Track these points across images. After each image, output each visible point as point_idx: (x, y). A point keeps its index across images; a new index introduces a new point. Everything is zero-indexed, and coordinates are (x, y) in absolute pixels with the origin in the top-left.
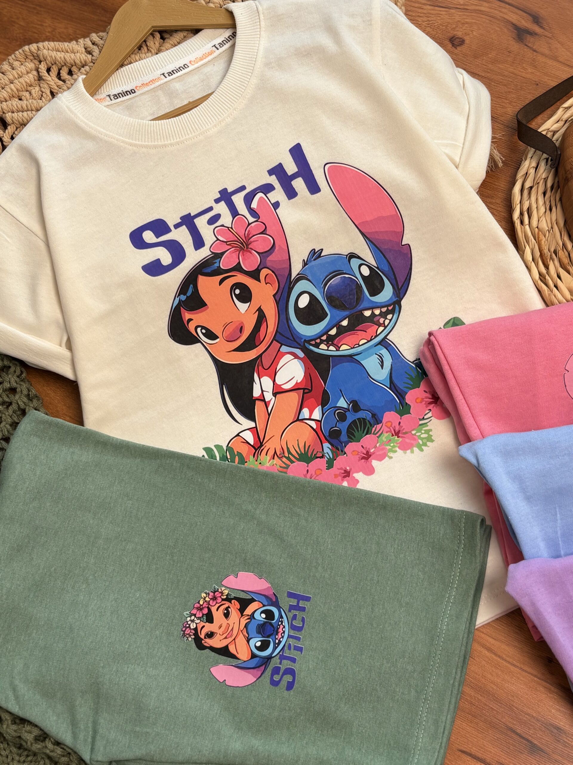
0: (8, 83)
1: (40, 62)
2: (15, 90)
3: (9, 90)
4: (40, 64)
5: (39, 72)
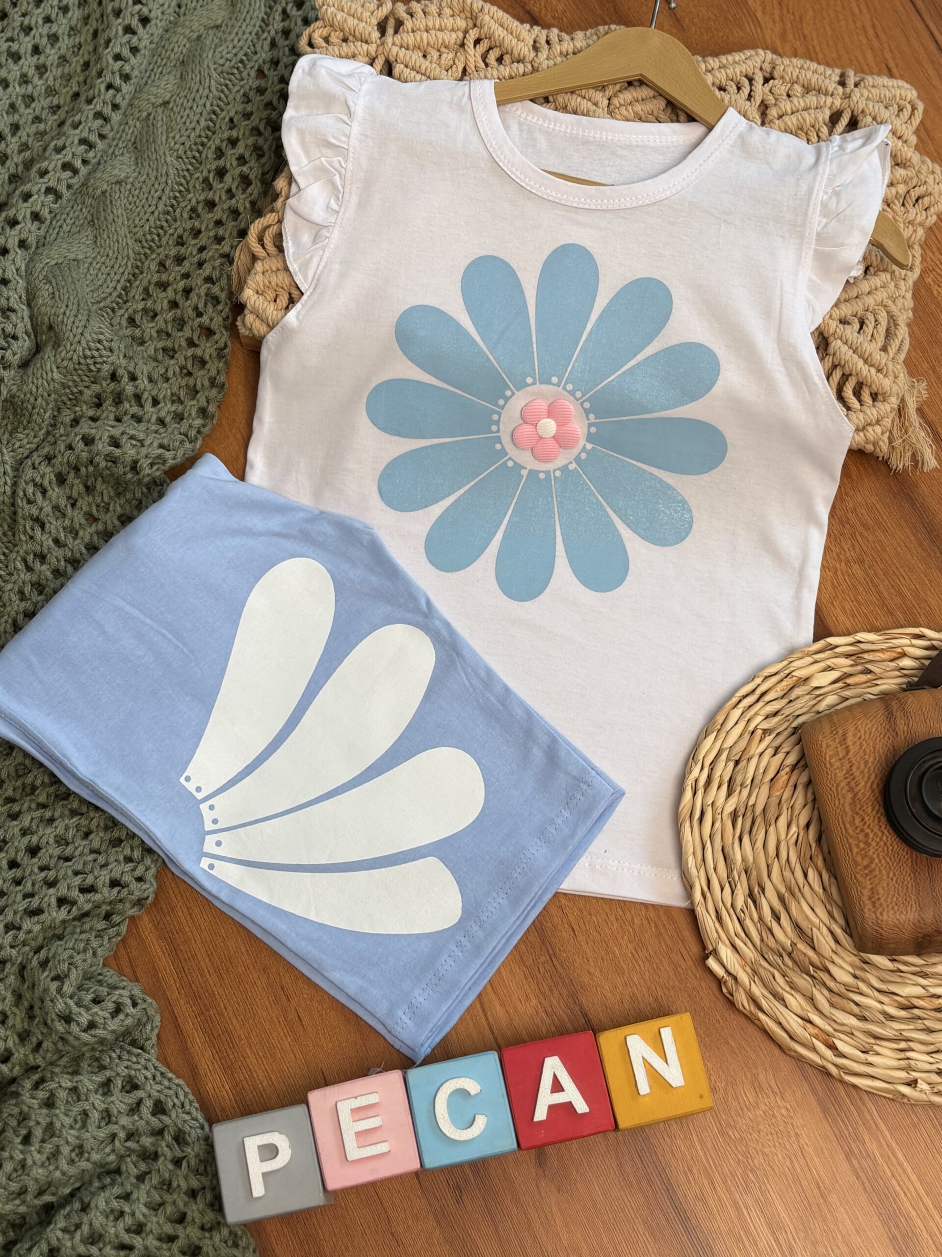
0: (422, 29)
1: (475, 26)
2: (425, 41)
3: (418, 39)
4: (472, 29)
5: (465, 37)
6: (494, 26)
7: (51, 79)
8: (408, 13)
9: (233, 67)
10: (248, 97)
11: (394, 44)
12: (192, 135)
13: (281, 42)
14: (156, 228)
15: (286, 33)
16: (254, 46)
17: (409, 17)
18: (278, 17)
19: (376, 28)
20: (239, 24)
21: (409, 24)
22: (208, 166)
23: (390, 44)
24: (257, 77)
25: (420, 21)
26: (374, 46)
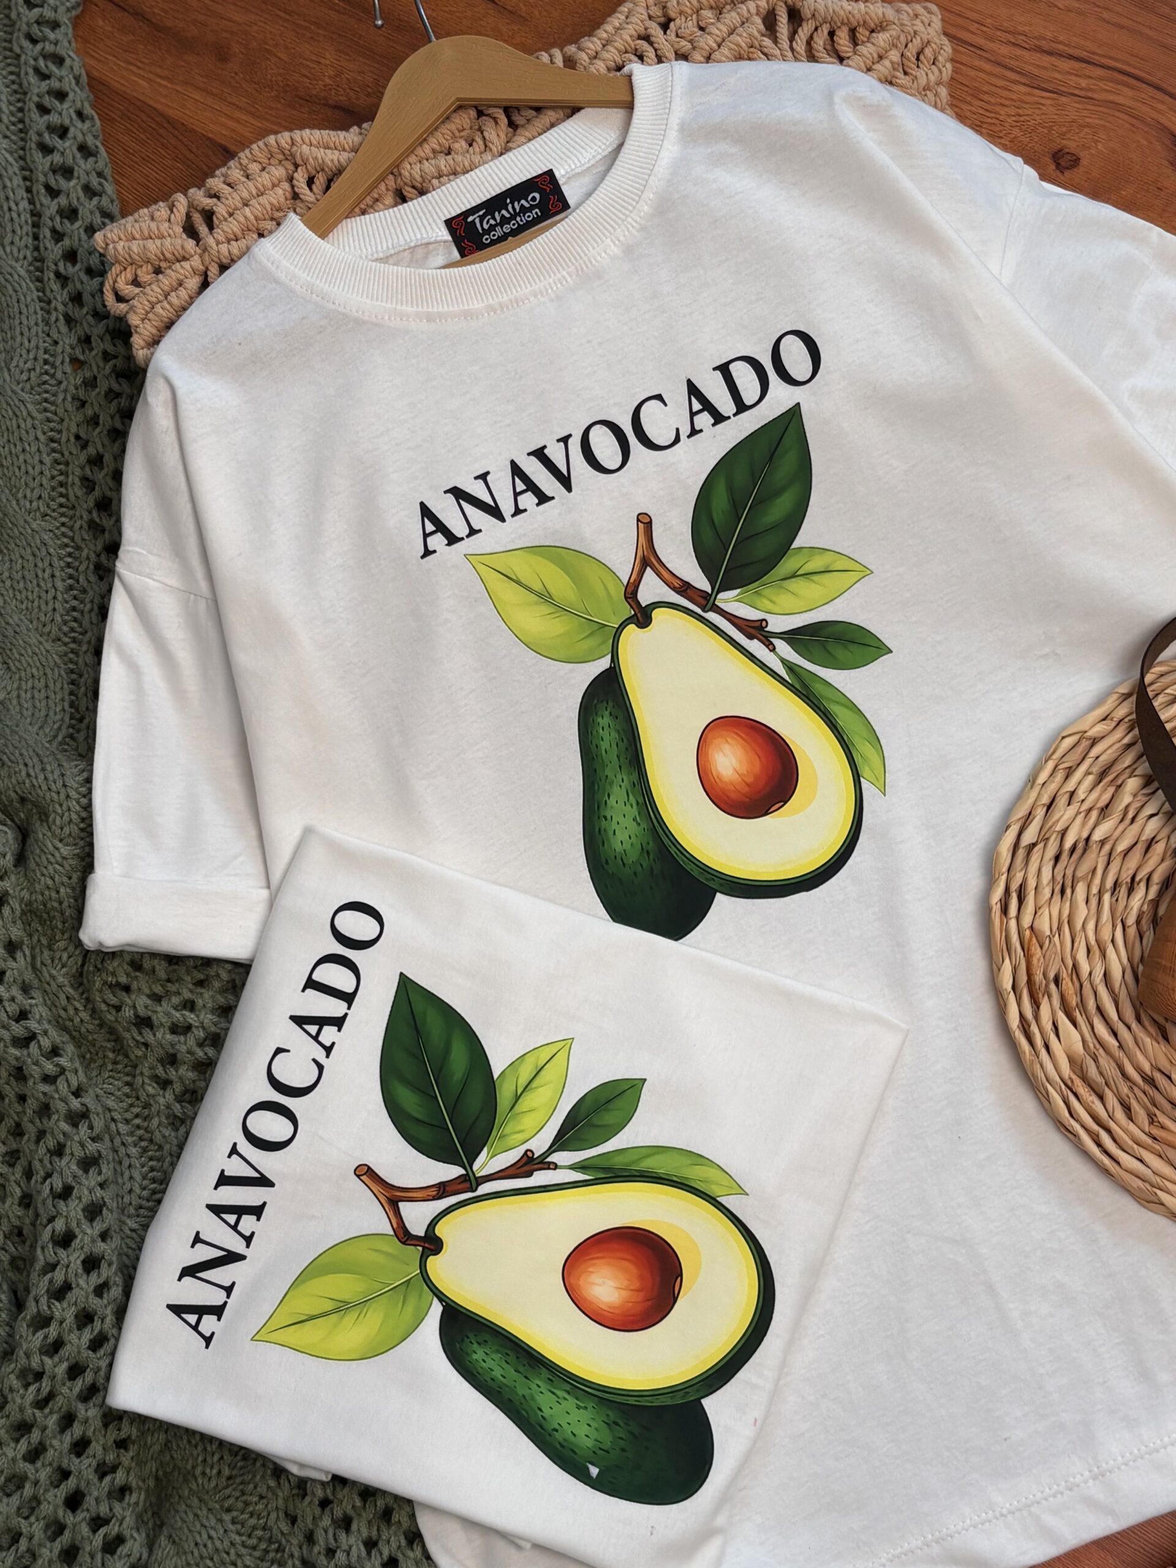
4: (296, 171)
5: (293, 187)
6: (320, 153)
8: (211, 196)
9: (42, 374)
10: (79, 399)
12: (45, 482)
13: (77, 313)
14: (68, 614)
15: (77, 299)
16: (48, 335)
17: (215, 200)
18: (55, 286)
20: (17, 322)
22: (85, 506)
23: (214, 245)
24: (75, 371)
26: (197, 257)
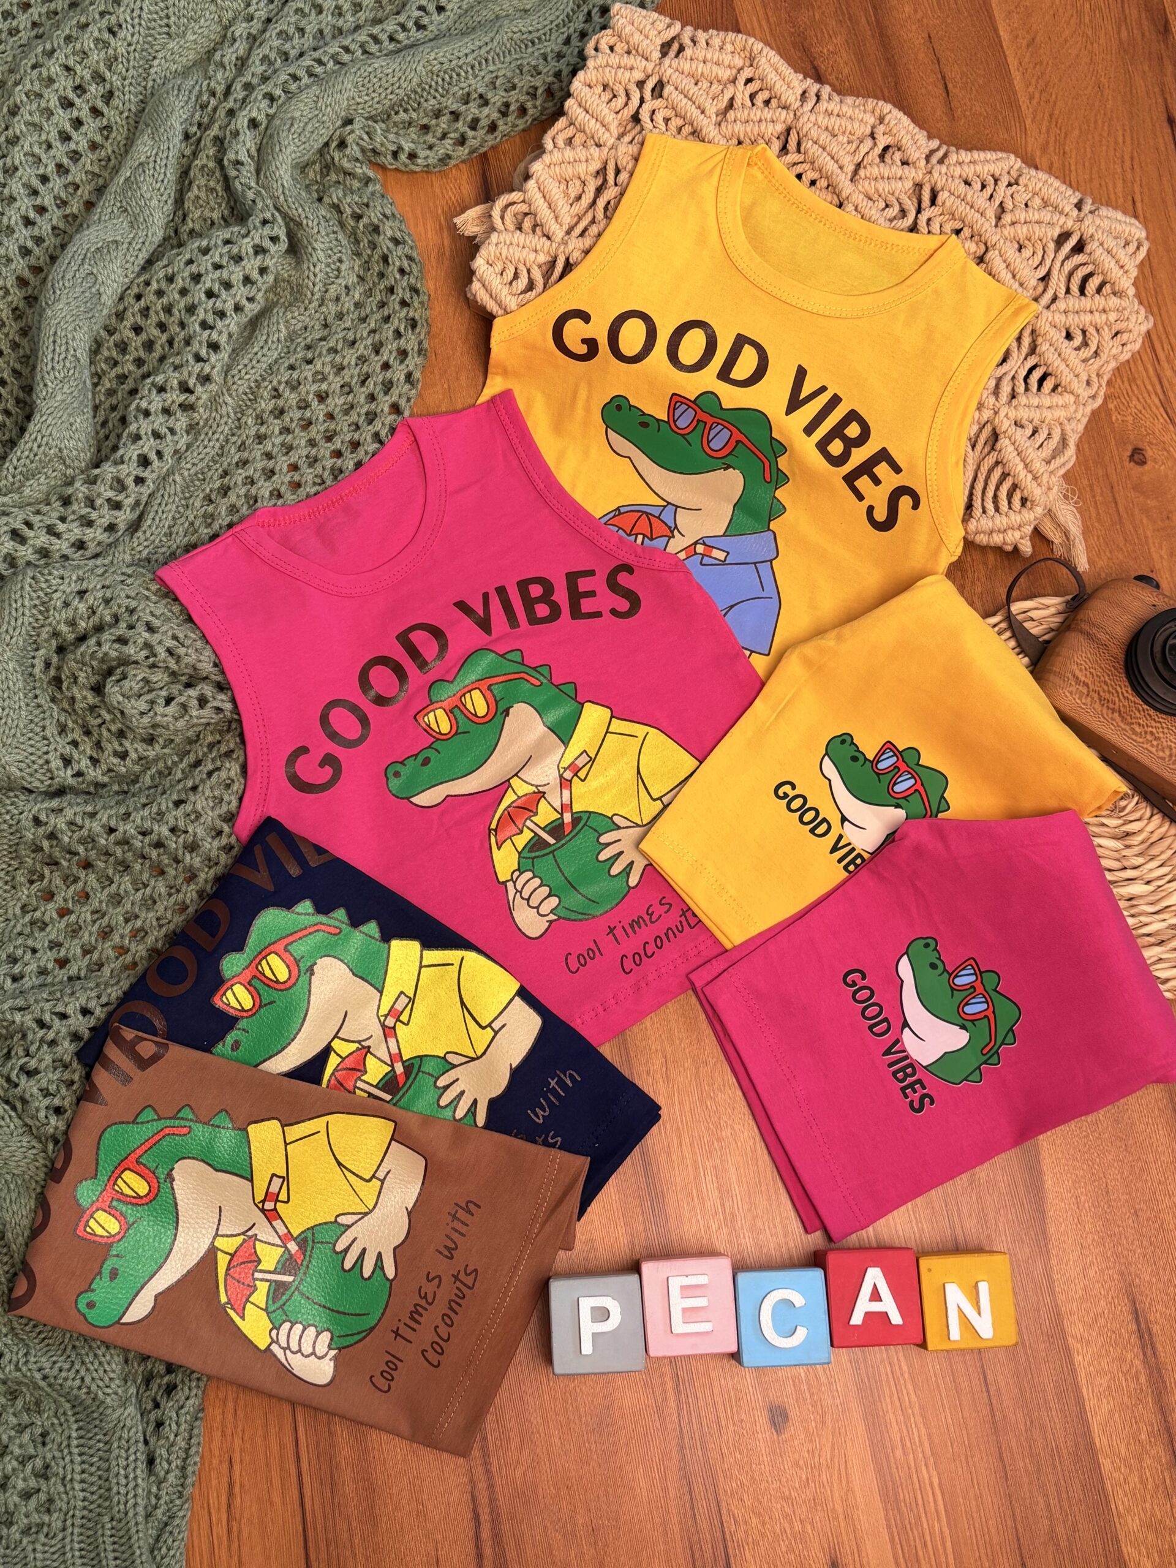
0: (700, 59)
1: (751, 65)
2: (700, 70)
3: (694, 67)
7: (363, 18)
11: (670, 66)
19: (659, 48)
21: (688, 52)
25: (700, 52)
